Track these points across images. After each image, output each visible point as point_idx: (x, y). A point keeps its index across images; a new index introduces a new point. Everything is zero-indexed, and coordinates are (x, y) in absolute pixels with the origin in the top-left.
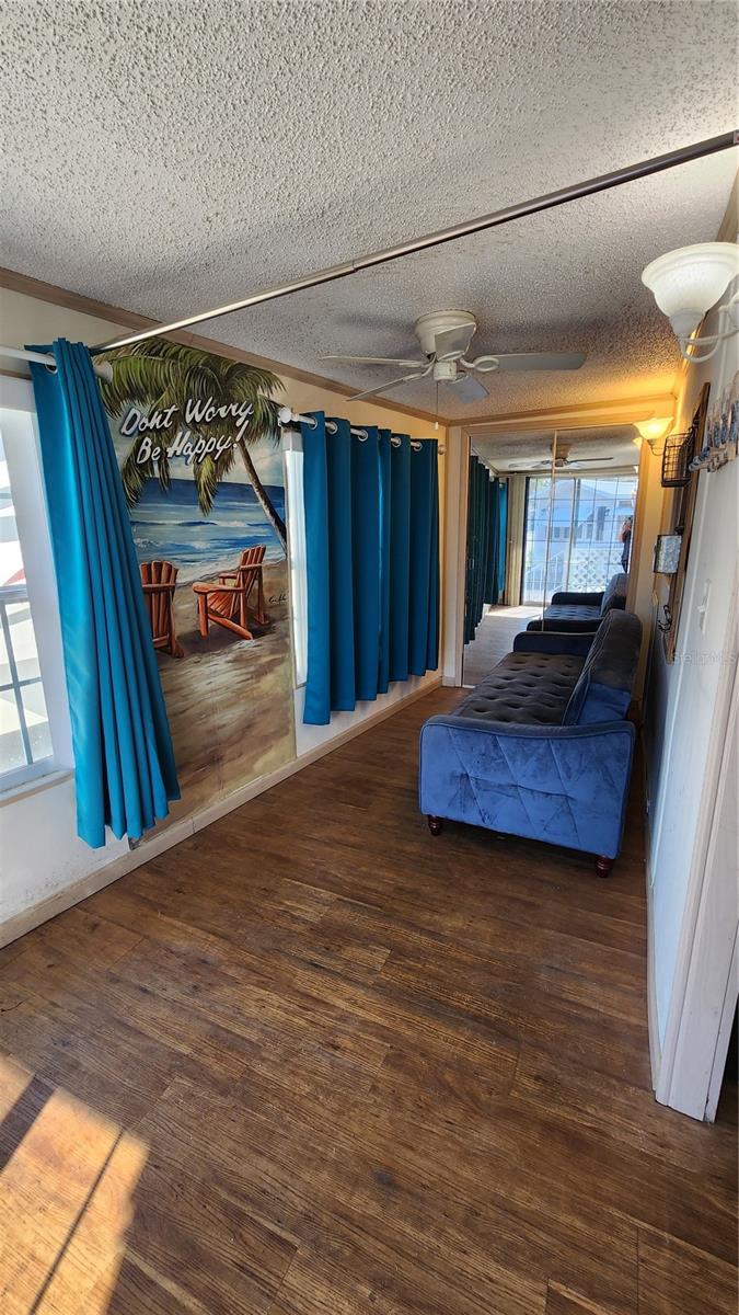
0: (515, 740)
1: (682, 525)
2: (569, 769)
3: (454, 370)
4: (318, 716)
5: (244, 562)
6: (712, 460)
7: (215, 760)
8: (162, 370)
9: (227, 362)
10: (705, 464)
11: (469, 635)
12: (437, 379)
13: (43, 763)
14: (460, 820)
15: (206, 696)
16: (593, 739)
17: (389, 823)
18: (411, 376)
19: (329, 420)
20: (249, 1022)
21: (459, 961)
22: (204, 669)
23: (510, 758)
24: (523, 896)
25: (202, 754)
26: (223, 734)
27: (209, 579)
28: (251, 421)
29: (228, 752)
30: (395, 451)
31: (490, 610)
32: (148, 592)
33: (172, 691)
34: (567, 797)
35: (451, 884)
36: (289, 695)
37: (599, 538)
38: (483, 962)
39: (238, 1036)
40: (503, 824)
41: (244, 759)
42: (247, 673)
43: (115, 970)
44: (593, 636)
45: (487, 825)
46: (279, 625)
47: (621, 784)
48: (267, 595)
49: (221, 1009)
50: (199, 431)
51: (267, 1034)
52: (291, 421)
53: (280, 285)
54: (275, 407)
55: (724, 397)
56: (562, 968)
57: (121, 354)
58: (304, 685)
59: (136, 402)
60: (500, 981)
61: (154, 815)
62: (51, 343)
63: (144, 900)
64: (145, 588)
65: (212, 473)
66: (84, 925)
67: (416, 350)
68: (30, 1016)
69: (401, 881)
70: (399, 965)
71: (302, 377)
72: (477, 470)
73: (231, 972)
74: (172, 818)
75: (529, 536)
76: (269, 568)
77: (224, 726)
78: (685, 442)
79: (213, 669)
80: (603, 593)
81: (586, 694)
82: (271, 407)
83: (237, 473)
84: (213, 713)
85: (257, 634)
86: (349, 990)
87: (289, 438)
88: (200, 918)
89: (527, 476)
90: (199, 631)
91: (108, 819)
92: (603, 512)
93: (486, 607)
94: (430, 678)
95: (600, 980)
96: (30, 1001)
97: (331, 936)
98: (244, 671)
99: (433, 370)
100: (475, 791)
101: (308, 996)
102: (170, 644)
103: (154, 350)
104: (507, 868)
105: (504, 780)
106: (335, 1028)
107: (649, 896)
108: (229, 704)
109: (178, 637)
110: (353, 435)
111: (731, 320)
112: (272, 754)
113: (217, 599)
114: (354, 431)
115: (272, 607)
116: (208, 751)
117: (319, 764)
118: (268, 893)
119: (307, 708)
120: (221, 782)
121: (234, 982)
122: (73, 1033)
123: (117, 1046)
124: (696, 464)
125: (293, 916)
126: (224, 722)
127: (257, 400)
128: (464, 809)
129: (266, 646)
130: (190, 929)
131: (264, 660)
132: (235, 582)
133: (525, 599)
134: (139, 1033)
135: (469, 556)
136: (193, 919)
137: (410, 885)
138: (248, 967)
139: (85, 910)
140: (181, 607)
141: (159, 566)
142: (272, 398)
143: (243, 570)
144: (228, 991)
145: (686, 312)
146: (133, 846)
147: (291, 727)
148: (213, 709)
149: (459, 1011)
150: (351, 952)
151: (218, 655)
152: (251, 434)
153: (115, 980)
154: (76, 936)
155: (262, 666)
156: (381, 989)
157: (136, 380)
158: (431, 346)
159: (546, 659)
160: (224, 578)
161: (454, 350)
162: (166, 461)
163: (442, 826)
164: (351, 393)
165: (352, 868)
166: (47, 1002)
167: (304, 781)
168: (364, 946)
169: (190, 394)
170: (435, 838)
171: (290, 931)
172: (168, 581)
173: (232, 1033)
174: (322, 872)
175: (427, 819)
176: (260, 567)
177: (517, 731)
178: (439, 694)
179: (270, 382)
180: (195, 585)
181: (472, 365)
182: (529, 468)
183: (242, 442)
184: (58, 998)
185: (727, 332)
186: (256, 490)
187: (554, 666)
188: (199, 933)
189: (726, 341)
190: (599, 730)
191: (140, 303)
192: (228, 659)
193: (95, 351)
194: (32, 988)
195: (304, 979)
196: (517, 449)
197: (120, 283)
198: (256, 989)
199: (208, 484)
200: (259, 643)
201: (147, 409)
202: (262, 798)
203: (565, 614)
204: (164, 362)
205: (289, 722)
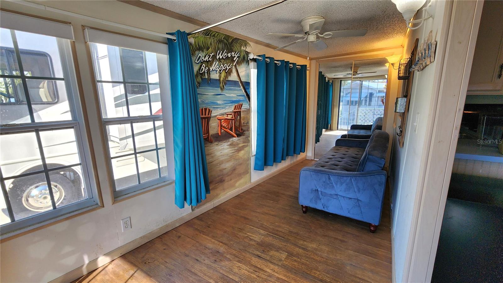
0: (337, 177)
1: (406, 93)
2: (359, 188)
3: (315, 38)
4: (260, 167)
5: (235, 109)
6: (420, 67)
7: (222, 181)
8: (210, 40)
9: (231, 37)
10: (417, 68)
11: (317, 140)
12: (308, 41)
13: (164, 177)
14: (314, 207)
15: (220, 157)
16: (369, 177)
17: (286, 208)
18: (299, 40)
19: (267, 58)
20: (235, 274)
21: (314, 259)
22: (220, 147)
23: (335, 183)
24: (340, 238)
25: (218, 178)
26: (225, 172)
27: (222, 114)
28: (239, 58)
29: (227, 178)
30: (291, 69)
31: (325, 132)
32: (202, 118)
33: (208, 155)
34: (358, 200)
35: (311, 231)
36: (249, 159)
37: (370, 105)
38: (324, 260)
39: (231, 279)
40: (332, 209)
41: (233, 181)
42: (234, 150)
43: (187, 252)
44: (369, 140)
45: (325, 210)
46: (246, 133)
47: (381, 195)
48: (242, 122)
49: (225, 269)
50: (221, 62)
51: (241, 279)
52: (253, 58)
53: (253, 9)
54: (248, 53)
55: (425, 42)
56: (356, 265)
57: (196, 35)
58: (255, 155)
59: (201, 52)
60: (331, 268)
61: (201, 198)
62: (175, 32)
63: (197, 229)
64: (201, 117)
65: (225, 76)
66: (176, 236)
67: (301, 31)
68: (158, 265)
69: (292, 229)
70: (291, 259)
71: (257, 42)
72: (321, 77)
73: (228, 256)
74: (207, 200)
75: (341, 104)
76: (243, 111)
77: (226, 169)
78: (408, 62)
79: (222, 147)
80: (372, 125)
81: (366, 160)
82: (246, 53)
83: (233, 77)
84: (222, 164)
85: (239, 135)
86: (272, 266)
87: (252, 64)
88: (216, 237)
89: (341, 80)
90: (218, 133)
91: (185, 199)
92: (371, 95)
93: (324, 130)
94: (302, 156)
95: (372, 271)
96: (158, 260)
97: (264, 247)
98: (233, 149)
99: (307, 37)
100: (321, 196)
101: (256, 267)
102: (208, 138)
103: (207, 34)
104: (333, 227)
105: (333, 192)
106: (267, 279)
107: (392, 241)
108: (228, 161)
109: (211, 135)
110: (275, 63)
111: (428, 13)
112: (242, 181)
113: (225, 122)
114: (276, 62)
115: (244, 126)
116: (220, 177)
117: (259, 186)
118: (241, 230)
119: (256, 164)
120: (224, 190)
121: (229, 260)
122: (173, 272)
123: (188, 278)
124: (413, 68)
125: (250, 238)
126: (226, 167)
127: (241, 51)
128: (316, 203)
129: (242, 140)
130: (213, 240)
131: (240, 145)
132: (231, 116)
133: (339, 128)
134: (196, 274)
135: (318, 109)
136: (214, 237)
137: (295, 231)
138: (234, 255)
139: (176, 231)
140: (212, 124)
141: (206, 109)
142: (246, 50)
143: (234, 112)
144: (227, 263)
145: (409, 10)
146: (193, 210)
147: (249, 171)
148: (222, 162)
149: (315, 277)
150: (272, 253)
151: (225, 142)
152: (239, 63)
153: (187, 256)
154: (173, 240)
155: (240, 147)
156: (284, 266)
157: (201, 44)
158: (307, 28)
159: (349, 149)
160: (227, 114)
161: (315, 30)
162: (209, 72)
163: (307, 210)
164: (274, 48)
165: (273, 223)
166: (164, 261)
167: (253, 191)
168: (277, 251)
169: (218, 49)
170: (304, 214)
171: (249, 244)
172: (208, 115)
173: (228, 277)
174: (261, 224)
175: (301, 207)
176: (240, 111)
177: (338, 173)
178: (305, 162)
179: (246, 44)
180: (217, 117)
181: (322, 36)
182: (342, 76)
183: (235, 66)
184: (167, 260)
185: (426, 17)
186: (240, 83)
187: (352, 152)
188: (216, 242)
189: (426, 21)
190: (371, 173)
191: (203, 18)
192: (228, 144)
193: (189, 34)
194: (158, 256)
195: (255, 261)
196: (337, 69)
197: (198, 11)
198: (237, 263)
199: (223, 80)
200: (239, 139)
201: (204, 54)
202: (238, 196)
203: (356, 132)
204: (210, 38)
205: (249, 169)
